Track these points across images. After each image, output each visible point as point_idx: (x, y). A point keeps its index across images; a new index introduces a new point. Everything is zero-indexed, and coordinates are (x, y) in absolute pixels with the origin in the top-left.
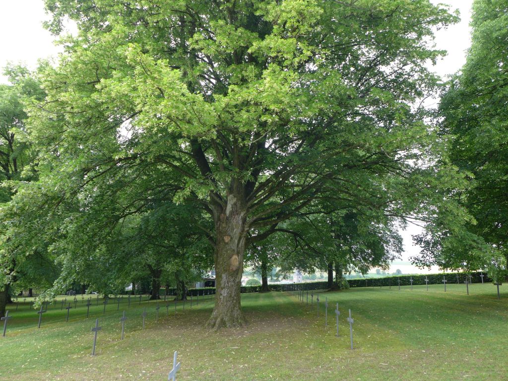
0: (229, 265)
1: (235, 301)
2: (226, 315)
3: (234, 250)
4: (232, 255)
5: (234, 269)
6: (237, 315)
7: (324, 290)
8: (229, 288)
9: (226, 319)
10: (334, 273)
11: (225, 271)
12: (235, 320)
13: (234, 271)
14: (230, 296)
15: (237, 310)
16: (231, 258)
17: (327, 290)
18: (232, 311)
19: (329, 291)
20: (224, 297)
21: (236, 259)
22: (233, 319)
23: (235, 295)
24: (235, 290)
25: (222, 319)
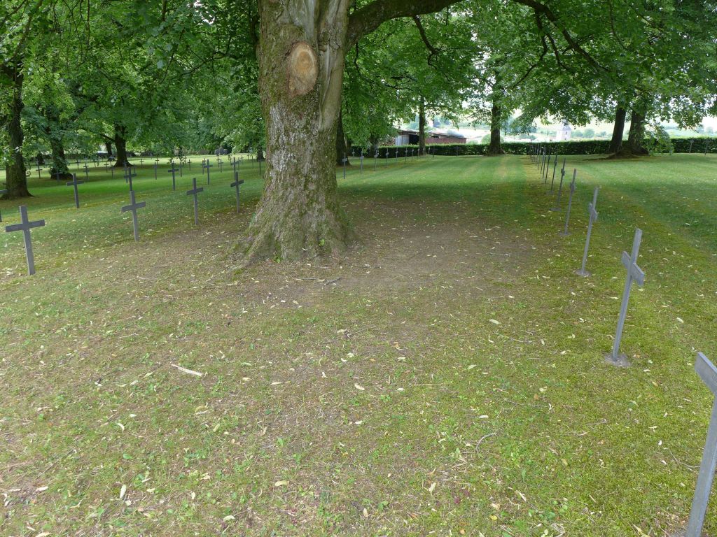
0: (286, 78)
1: (312, 187)
2: (283, 224)
3: (300, 29)
4: (294, 44)
5: (303, 90)
6: (319, 225)
7: (602, 156)
8: (290, 147)
9: (281, 235)
10: (627, 126)
11: (278, 96)
12: (310, 239)
13: (304, 99)
14: (297, 173)
15: (320, 211)
16: (288, 54)
17: (607, 156)
18: (302, 215)
19: (611, 158)
20: (277, 173)
21: (306, 56)
22: (301, 236)
23: (313, 170)
24: (313, 155)
25: (270, 237)
